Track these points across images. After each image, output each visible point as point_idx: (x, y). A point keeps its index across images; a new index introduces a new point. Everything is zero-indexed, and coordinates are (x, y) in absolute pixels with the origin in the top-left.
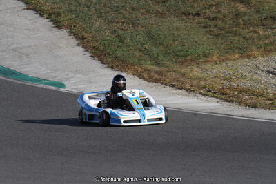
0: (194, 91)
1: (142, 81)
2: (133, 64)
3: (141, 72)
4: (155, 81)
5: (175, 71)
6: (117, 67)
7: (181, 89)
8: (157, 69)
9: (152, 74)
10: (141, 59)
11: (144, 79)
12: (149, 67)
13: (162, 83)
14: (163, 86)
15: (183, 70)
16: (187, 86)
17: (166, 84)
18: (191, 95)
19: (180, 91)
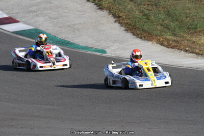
0: (202, 55)
1: (163, 48)
2: (156, 36)
3: (163, 41)
4: (173, 47)
5: (187, 40)
6: (144, 37)
7: (193, 53)
8: (174, 38)
9: (171, 42)
10: (162, 32)
11: (164, 46)
12: (168, 37)
13: (178, 49)
14: (179, 51)
15: (194, 39)
16: (197, 51)
17: (181, 50)
18: (200, 57)
19: (192, 54)
